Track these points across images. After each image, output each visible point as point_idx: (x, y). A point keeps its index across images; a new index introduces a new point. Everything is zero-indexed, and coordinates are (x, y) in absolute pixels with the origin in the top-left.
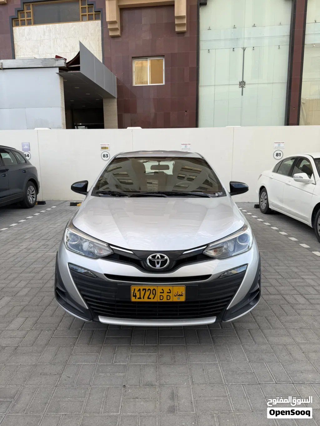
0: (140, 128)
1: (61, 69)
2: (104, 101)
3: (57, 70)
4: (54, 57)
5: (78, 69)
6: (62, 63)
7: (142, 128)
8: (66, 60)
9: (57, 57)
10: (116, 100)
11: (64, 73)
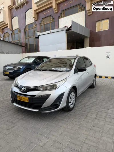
0: (91, 47)
1: (66, 30)
2: (85, 39)
3: (65, 31)
4: (64, 27)
5: (71, 29)
6: (66, 28)
7: (92, 47)
8: (68, 27)
9: (65, 27)
10: (89, 38)
11: (67, 31)
